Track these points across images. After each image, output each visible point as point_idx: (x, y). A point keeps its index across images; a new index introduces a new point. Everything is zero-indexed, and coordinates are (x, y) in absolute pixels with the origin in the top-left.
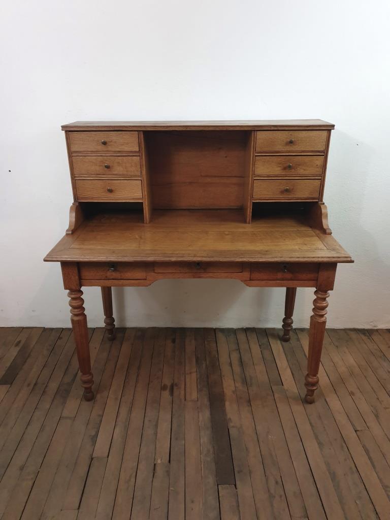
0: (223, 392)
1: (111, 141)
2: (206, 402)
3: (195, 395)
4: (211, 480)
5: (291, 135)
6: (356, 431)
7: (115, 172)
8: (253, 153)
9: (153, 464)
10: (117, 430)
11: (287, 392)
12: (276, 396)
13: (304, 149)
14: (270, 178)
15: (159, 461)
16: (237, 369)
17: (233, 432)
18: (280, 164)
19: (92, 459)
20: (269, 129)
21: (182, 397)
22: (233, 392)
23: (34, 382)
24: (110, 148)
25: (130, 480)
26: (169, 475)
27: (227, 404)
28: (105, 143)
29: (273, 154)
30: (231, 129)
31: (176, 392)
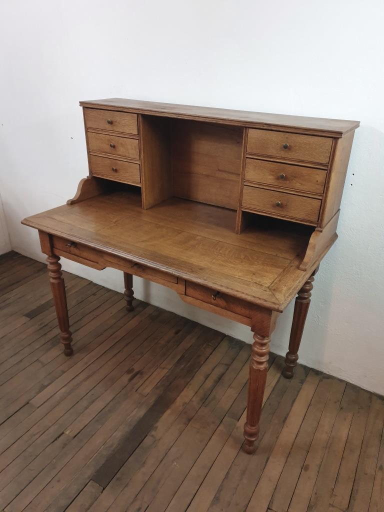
0: (176, 399)
1: (116, 122)
2: (152, 401)
3: (148, 389)
4: (90, 472)
5: (287, 138)
6: (268, 508)
7: (119, 153)
8: (244, 154)
9: (62, 432)
10: (63, 390)
11: (235, 430)
12: (220, 428)
13: (303, 159)
14: (261, 187)
15: (67, 433)
16: (209, 383)
17: (148, 441)
18: (273, 172)
19: (28, 403)
20: (262, 127)
21: (136, 387)
22: (185, 404)
23: (46, 324)
24: (115, 128)
25: (34, 435)
26: (63, 448)
27: (168, 412)
28: (111, 123)
29: (266, 158)
30: (221, 122)
31: (134, 381)
